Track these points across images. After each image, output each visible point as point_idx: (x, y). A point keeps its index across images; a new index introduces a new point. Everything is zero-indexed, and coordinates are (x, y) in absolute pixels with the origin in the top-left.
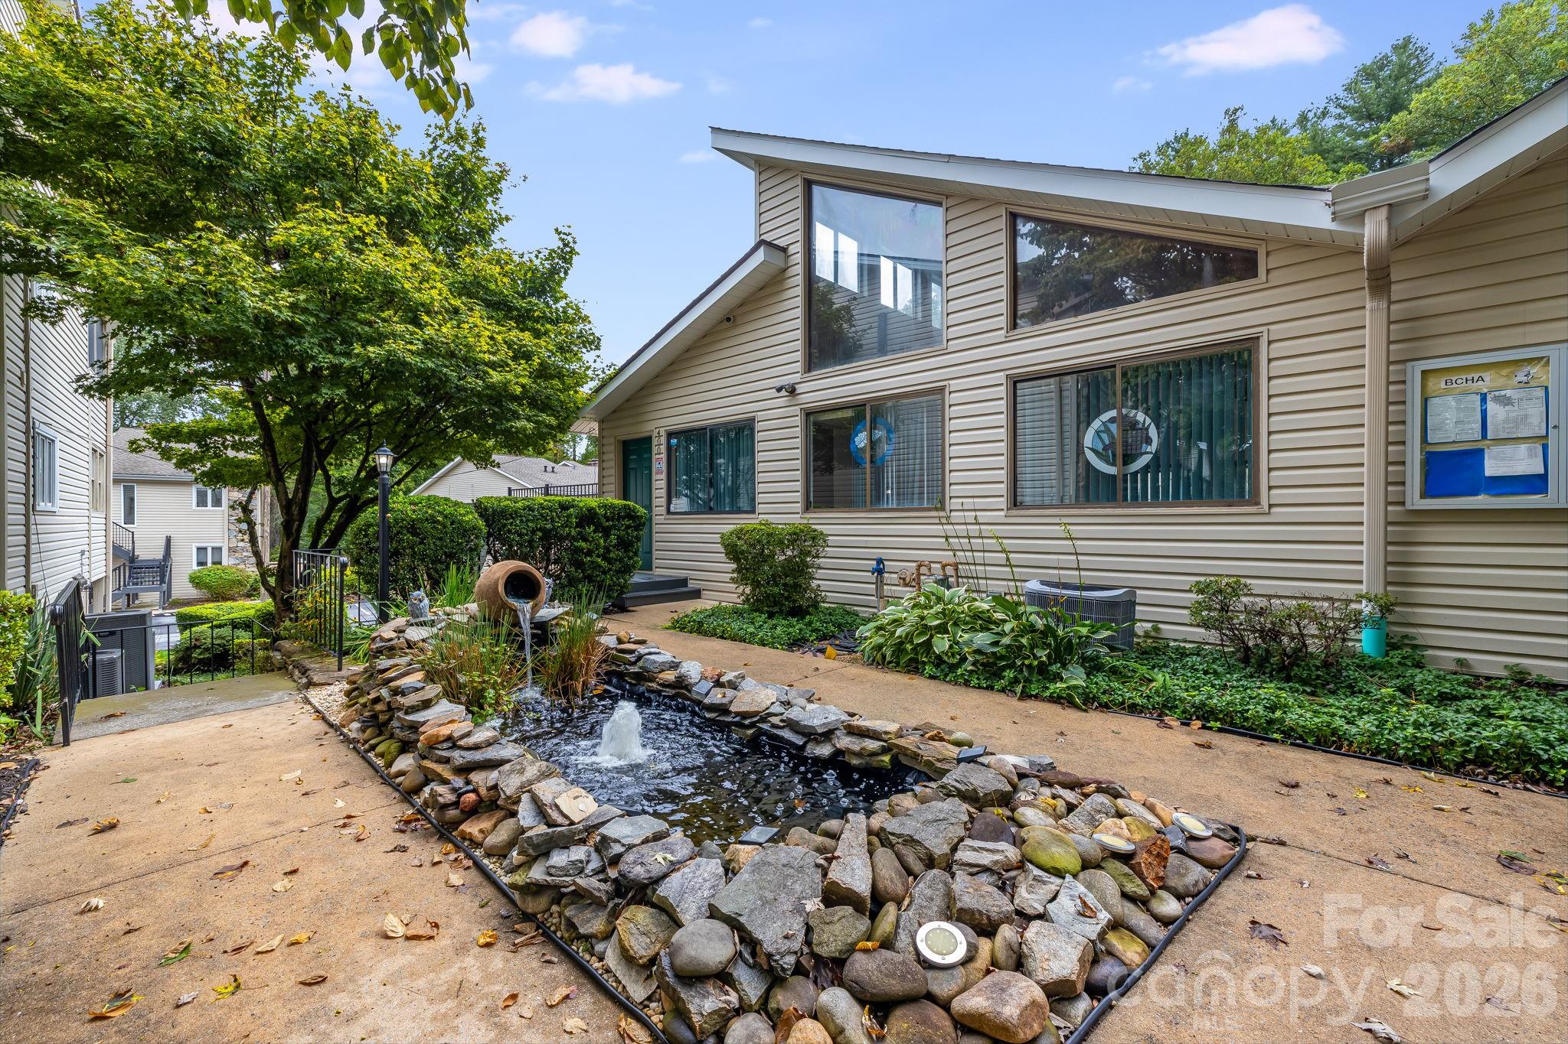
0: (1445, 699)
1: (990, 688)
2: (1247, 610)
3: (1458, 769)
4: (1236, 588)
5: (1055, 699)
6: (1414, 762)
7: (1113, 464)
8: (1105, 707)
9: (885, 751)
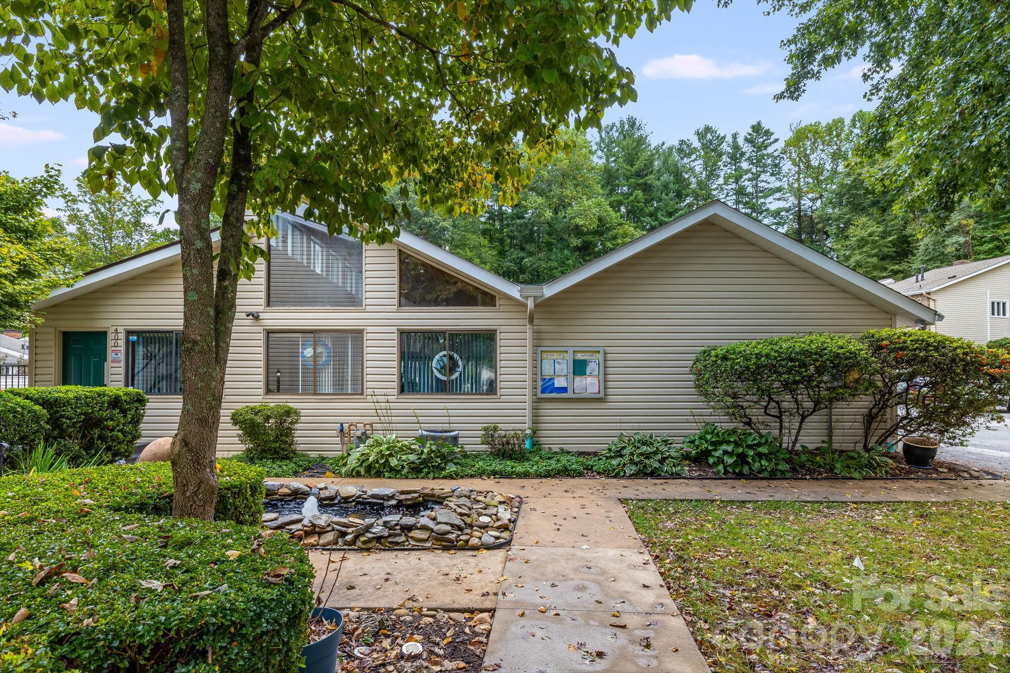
0: (550, 458)
1: (417, 478)
2: (500, 437)
3: (554, 477)
4: (495, 429)
5: (445, 478)
6: (546, 477)
7: (445, 375)
8: (462, 477)
9: (420, 496)
